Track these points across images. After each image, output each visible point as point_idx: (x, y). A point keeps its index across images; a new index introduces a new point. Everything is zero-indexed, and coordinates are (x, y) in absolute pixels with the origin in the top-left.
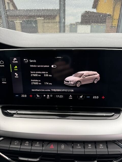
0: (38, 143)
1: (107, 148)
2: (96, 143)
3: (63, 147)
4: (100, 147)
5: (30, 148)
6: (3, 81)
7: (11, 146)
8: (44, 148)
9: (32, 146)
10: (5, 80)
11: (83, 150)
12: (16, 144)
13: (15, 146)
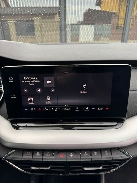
0: (48, 153)
1: (111, 154)
2: (102, 151)
3: (71, 155)
4: (105, 154)
5: (41, 157)
7: (24, 157)
8: (54, 157)
9: (43, 155)
10: (14, 95)
11: (90, 157)
12: (27, 155)
13: (28, 157)
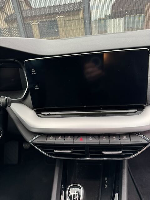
0: (69, 137)
1: (130, 139)
2: (120, 136)
3: (91, 139)
4: (124, 139)
5: (63, 141)
6: (36, 87)
7: (47, 141)
8: (74, 141)
9: (64, 139)
10: (37, 86)
11: (108, 141)
12: (51, 139)
13: (51, 140)
